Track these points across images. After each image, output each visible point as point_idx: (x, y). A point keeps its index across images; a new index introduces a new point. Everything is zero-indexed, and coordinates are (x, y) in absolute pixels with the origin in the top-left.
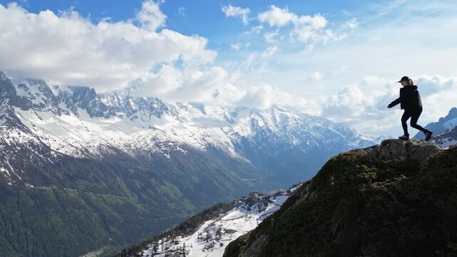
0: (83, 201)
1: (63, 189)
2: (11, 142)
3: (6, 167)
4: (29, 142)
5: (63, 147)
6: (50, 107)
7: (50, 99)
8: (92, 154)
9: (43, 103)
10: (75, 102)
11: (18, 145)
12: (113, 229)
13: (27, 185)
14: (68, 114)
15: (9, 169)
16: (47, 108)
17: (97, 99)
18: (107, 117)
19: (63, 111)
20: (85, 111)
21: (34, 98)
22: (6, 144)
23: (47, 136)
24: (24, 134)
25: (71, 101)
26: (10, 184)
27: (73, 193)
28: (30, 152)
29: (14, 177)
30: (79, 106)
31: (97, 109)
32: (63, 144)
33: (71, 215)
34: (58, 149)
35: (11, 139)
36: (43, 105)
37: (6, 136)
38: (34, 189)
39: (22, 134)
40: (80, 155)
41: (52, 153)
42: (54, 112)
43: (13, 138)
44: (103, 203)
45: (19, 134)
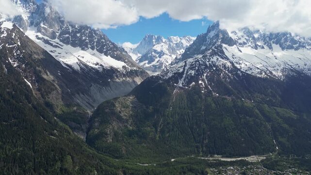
0: (257, 111)
1: (241, 99)
2: (210, 64)
3: (203, 80)
4: (223, 64)
5: (251, 69)
6: (250, 44)
7: (250, 39)
8: (275, 76)
9: (245, 41)
10: (270, 39)
11: (214, 66)
12: (280, 139)
13: (213, 94)
14: (263, 48)
15: (205, 82)
16: (248, 44)
17: (288, 36)
18: (297, 49)
19: (260, 46)
20: (278, 45)
21: (240, 39)
22: (206, 65)
23: (241, 62)
24: (221, 60)
25: (268, 39)
26: (203, 92)
27: (248, 103)
28: (222, 71)
29: (206, 87)
30: (273, 43)
31: (288, 43)
32: (251, 67)
33: (242, 120)
34: (246, 71)
35: (210, 62)
36: (245, 43)
37: (208, 60)
38: (218, 97)
39: (220, 59)
40: (263, 75)
41: (239, 72)
42: (252, 47)
43: (212, 62)
44: (275, 115)
45: (218, 59)
